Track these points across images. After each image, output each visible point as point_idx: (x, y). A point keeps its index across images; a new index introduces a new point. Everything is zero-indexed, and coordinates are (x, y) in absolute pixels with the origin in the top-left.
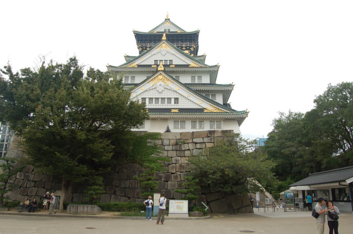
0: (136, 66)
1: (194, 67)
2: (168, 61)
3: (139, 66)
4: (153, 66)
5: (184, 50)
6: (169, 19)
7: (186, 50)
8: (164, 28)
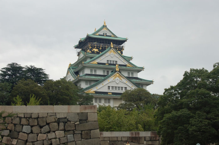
0: (97, 63)
1: (129, 67)
2: (115, 62)
3: (98, 63)
4: (106, 64)
5: (117, 51)
6: (106, 26)
7: (119, 51)
8: (103, 32)
